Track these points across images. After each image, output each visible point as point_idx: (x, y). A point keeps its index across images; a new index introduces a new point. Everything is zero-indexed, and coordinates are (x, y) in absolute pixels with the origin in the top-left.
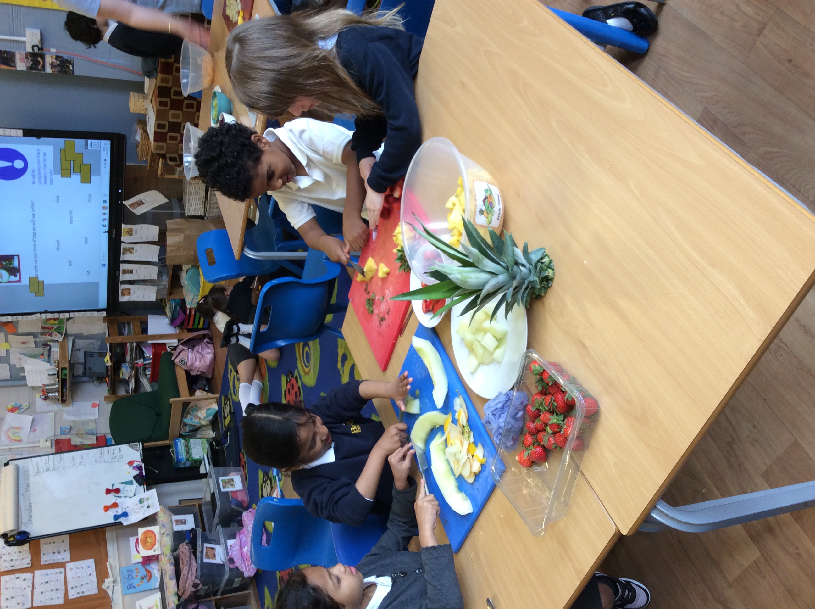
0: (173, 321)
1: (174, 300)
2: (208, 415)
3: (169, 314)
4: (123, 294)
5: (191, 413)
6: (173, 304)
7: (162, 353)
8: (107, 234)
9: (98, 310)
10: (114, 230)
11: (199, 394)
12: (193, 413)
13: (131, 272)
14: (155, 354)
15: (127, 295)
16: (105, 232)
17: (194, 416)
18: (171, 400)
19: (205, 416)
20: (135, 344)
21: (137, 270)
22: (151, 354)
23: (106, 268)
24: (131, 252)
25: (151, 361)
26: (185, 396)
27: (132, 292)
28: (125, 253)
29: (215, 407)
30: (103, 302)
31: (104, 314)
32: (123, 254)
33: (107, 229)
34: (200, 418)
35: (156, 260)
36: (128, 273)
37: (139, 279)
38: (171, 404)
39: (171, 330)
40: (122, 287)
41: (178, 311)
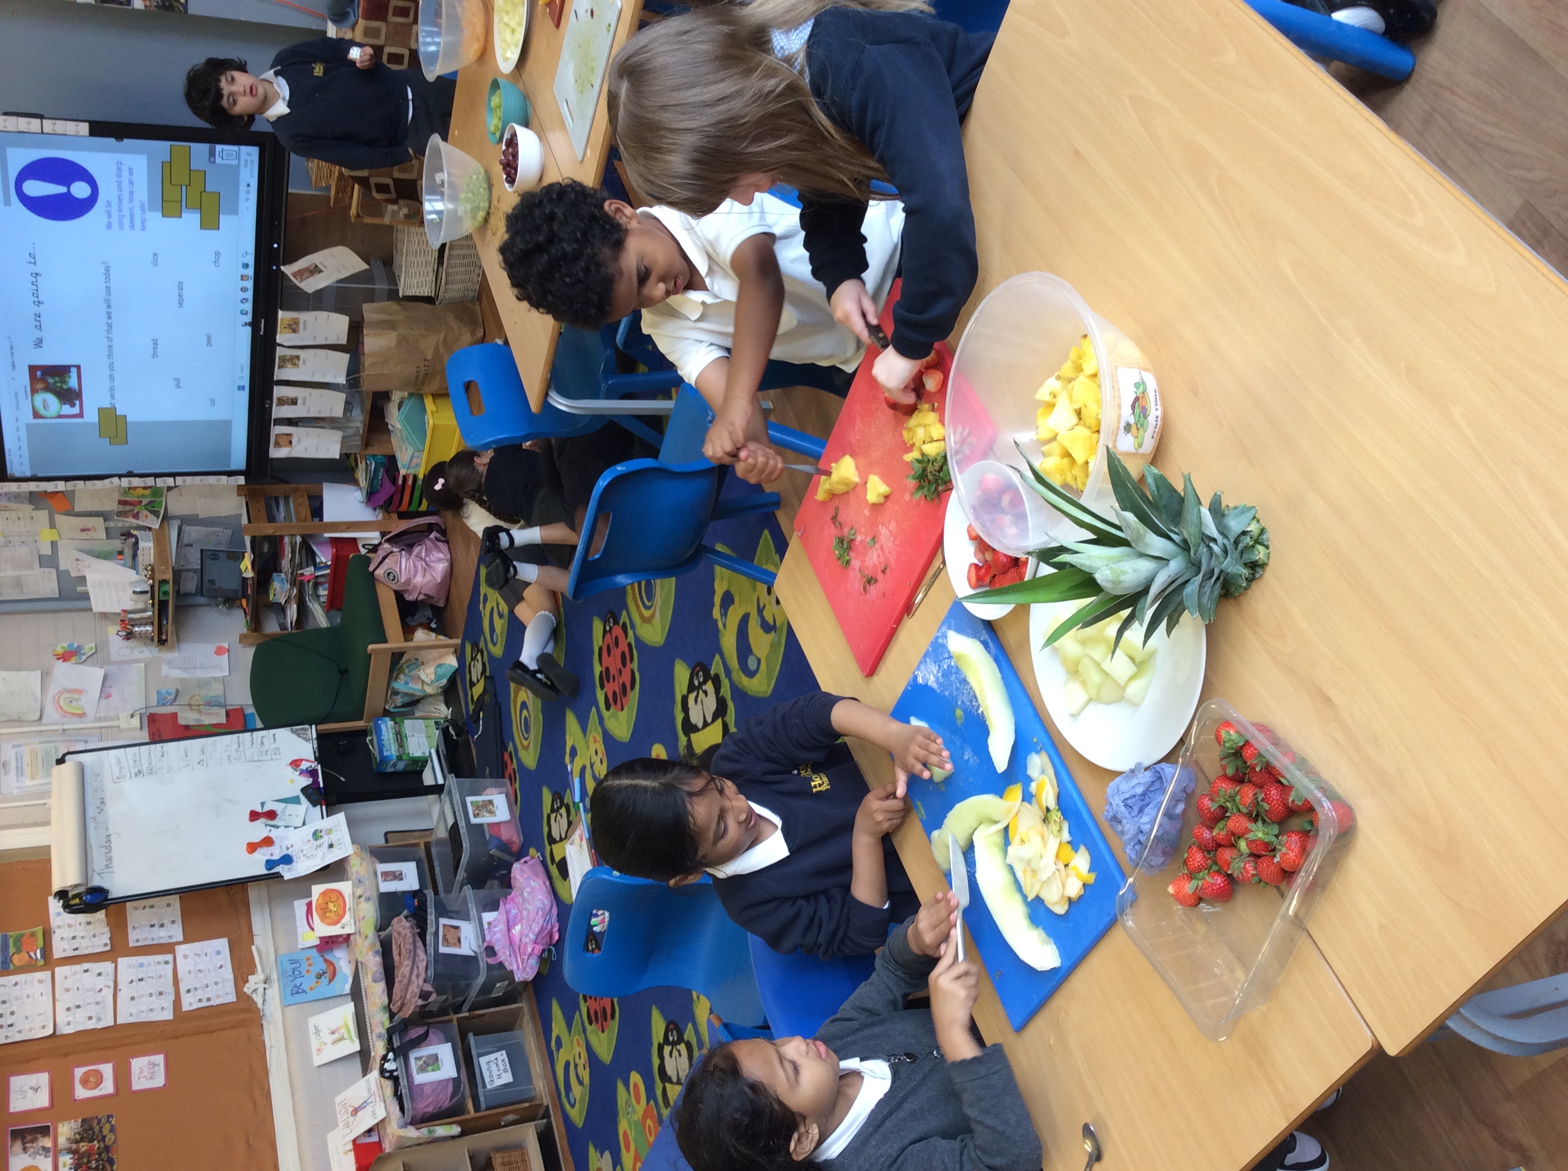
0: (371, 497)
1: (374, 456)
2: (438, 678)
3: (363, 483)
4: (278, 444)
5: (407, 671)
6: (371, 464)
7: (351, 556)
8: (249, 329)
9: (230, 474)
10: (263, 321)
11: (421, 636)
12: (410, 671)
13: (294, 402)
14: (337, 559)
15: (286, 446)
16: (246, 324)
17: (411, 677)
18: (371, 647)
19: (433, 677)
20: (299, 539)
21: (304, 398)
22: (330, 557)
23: (245, 394)
24: (294, 364)
25: (328, 571)
26: (395, 640)
27: (294, 441)
28: (282, 366)
29: (452, 662)
30: (239, 458)
31: (241, 480)
32: (279, 368)
33: (249, 318)
34: (423, 682)
35: (342, 380)
36: (289, 405)
37: (309, 416)
38: (371, 655)
39: (366, 514)
40: (276, 430)
41: (380, 478)
